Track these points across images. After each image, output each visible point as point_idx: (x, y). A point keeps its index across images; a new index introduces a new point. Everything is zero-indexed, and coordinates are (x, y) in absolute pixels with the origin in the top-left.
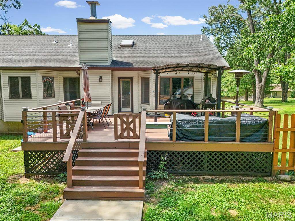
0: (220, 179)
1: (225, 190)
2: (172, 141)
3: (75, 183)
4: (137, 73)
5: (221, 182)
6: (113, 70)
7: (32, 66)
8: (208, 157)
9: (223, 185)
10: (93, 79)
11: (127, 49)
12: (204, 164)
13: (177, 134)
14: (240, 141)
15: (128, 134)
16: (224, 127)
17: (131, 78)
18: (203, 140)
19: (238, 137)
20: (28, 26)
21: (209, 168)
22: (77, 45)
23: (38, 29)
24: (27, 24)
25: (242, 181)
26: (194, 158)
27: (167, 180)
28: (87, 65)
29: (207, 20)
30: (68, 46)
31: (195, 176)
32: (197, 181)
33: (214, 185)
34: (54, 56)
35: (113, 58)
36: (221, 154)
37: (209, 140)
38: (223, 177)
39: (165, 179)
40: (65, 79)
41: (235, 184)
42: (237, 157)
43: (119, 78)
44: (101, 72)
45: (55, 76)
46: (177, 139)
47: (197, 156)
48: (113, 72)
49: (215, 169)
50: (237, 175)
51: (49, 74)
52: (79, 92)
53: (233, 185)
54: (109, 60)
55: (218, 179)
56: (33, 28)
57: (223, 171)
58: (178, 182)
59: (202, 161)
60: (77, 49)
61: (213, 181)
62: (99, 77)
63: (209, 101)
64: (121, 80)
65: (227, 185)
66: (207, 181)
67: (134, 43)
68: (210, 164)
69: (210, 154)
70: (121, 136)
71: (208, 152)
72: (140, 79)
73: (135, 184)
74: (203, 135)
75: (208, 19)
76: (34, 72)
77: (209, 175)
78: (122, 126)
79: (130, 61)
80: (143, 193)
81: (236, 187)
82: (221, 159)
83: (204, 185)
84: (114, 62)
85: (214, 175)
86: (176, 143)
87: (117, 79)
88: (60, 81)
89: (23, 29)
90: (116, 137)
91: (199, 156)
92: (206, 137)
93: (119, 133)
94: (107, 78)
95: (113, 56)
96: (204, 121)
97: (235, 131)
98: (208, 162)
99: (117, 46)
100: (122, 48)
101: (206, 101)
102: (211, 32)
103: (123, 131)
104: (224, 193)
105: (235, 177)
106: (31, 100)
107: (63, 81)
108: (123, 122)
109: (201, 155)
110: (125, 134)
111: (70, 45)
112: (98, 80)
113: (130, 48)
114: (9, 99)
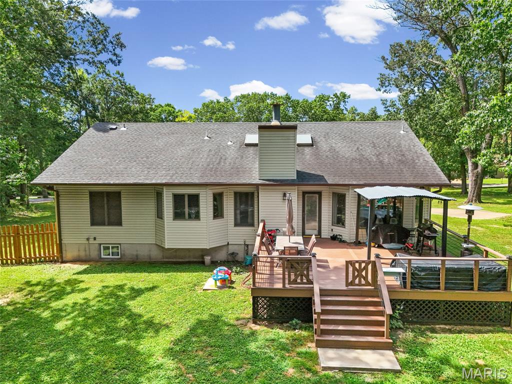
0: (458, 329)
1: (467, 341)
2: (406, 289)
3: (324, 332)
4: (329, 188)
5: (460, 332)
6: (299, 185)
8: (444, 306)
9: (462, 335)
10: (275, 196)
11: (306, 149)
12: (439, 313)
13: (411, 283)
14: (479, 290)
15: (360, 281)
17: (319, 193)
18: (439, 288)
19: (476, 286)
21: (445, 317)
23: (121, 78)
25: (480, 332)
26: (429, 307)
27: (402, 329)
29: (386, 64)
31: (430, 325)
32: (434, 331)
33: (454, 336)
36: (458, 304)
37: (446, 289)
38: (460, 327)
39: (400, 328)
40: (236, 193)
41: (474, 335)
42: (474, 306)
43: (304, 193)
44: (285, 188)
45: (225, 191)
46: (412, 287)
47: (432, 305)
48: (299, 188)
49: (451, 319)
50: (474, 325)
53: (473, 335)
54: (295, 173)
55: (456, 330)
57: (460, 321)
58: (415, 332)
59: (437, 310)
61: (450, 331)
62: (282, 193)
63: (429, 232)
64: (306, 195)
65: (467, 336)
66: (444, 331)
67: (312, 139)
68: (446, 313)
69: (447, 303)
70: (352, 284)
71: (444, 301)
72: (331, 194)
73: (381, 334)
74: (439, 283)
75: (388, 62)
76: (205, 188)
77: (446, 324)
78: (354, 274)
80: (391, 343)
81: (476, 337)
82: (458, 309)
83: (443, 335)
84: (299, 174)
85: (450, 324)
86: (410, 292)
87: (301, 194)
88: (230, 196)
90: (347, 284)
91: (435, 305)
92: (442, 285)
93: (350, 279)
94: (293, 195)
96: (439, 269)
97: (472, 280)
98: (444, 311)
100: (299, 148)
101: (426, 232)
102: (393, 82)
103: (354, 278)
104: (467, 343)
105: (472, 327)
106: (199, 222)
107: (233, 196)
108: (354, 269)
109: (436, 304)
110: (357, 281)
111: (230, 143)
112: (282, 198)
113: (309, 148)
114: (172, 221)
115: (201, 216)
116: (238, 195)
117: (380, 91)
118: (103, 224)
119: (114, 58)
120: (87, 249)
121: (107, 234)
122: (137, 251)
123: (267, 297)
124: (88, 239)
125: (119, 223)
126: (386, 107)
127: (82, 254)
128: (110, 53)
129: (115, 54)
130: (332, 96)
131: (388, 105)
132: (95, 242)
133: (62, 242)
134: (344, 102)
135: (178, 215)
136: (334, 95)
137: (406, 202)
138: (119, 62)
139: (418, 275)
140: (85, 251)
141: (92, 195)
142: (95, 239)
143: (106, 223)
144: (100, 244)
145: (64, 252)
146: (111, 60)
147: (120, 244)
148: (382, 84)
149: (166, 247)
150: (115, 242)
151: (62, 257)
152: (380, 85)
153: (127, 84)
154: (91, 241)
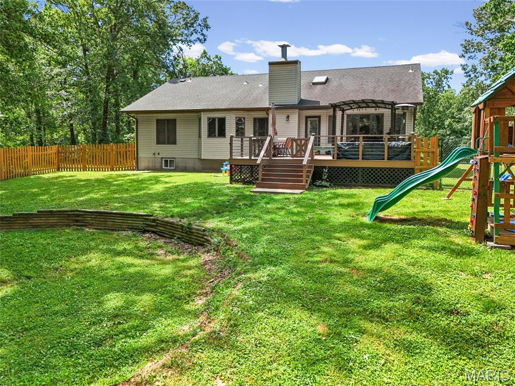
2: (334, 159)
3: (264, 180)
4: (325, 111)
6: (300, 109)
7: (228, 107)
8: (362, 171)
10: (280, 118)
11: (319, 86)
14: (388, 159)
15: (301, 154)
16: (376, 148)
17: (319, 117)
19: (386, 156)
20: (207, 58)
21: (362, 181)
22: (268, 85)
23: (219, 62)
24: (206, 56)
26: (350, 173)
27: (328, 187)
28: (275, 105)
30: (258, 87)
31: (351, 187)
34: (246, 97)
35: (302, 97)
36: (372, 170)
37: (362, 159)
39: (326, 186)
40: (255, 119)
42: (385, 172)
43: (307, 117)
44: (288, 112)
45: (246, 117)
46: (338, 158)
47: (353, 171)
48: (301, 111)
49: (367, 182)
50: (385, 186)
51: (241, 114)
52: (267, 130)
54: (297, 99)
56: (213, 60)
57: (374, 183)
59: (357, 175)
60: (268, 89)
62: (287, 116)
64: (309, 119)
67: (327, 79)
68: (364, 178)
71: (361, 168)
72: (328, 118)
73: (301, 181)
74: (358, 155)
76: (229, 113)
77: (363, 186)
78: (297, 148)
79: (318, 100)
82: (372, 174)
84: (302, 102)
85: (367, 186)
86: (337, 161)
87: (305, 118)
88: (251, 121)
89: (201, 63)
90: (292, 156)
92: (360, 156)
93: (295, 153)
94: (294, 117)
95: (302, 94)
97: (384, 152)
98: (362, 175)
99: (309, 83)
100: (313, 86)
103: (297, 151)
106: (225, 139)
107: (253, 121)
108: (297, 145)
109: (356, 170)
110: (299, 154)
111: (261, 85)
112: (286, 120)
113: (321, 86)
114: (207, 138)
115: (226, 135)
116: (257, 121)
117: (464, 57)
118: (164, 143)
119: (202, 37)
120: (154, 161)
121: (167, 151)
122: (186, 164)
123: (239, 165)
124: (154, 154)
125: (175, 143)
126: (466, 73)
127: (151, 165)
128: (199, 34)
129: (203, 34)
130: (433, 74)
131: (468, 70)
132: (158, 156)
133: (139, 156)
134: (447, 78)
135: (211, 134)
136: (434, 72)
137: (386, 120)
138: (205, 40)
139: (343, 148)
140: (152, 162)
141: (158, 121)
142: (159, 154)
143: (166, 143)
144: (162, 158)
145: (139, 163)
146: (198, 39)
147: (174, 158)
148: (467, 51)
149: (203, 158)
150: (171, 157)
151: (138, 166)
152: (463, 51)
153: (224, 66)
154: (157, 156)
